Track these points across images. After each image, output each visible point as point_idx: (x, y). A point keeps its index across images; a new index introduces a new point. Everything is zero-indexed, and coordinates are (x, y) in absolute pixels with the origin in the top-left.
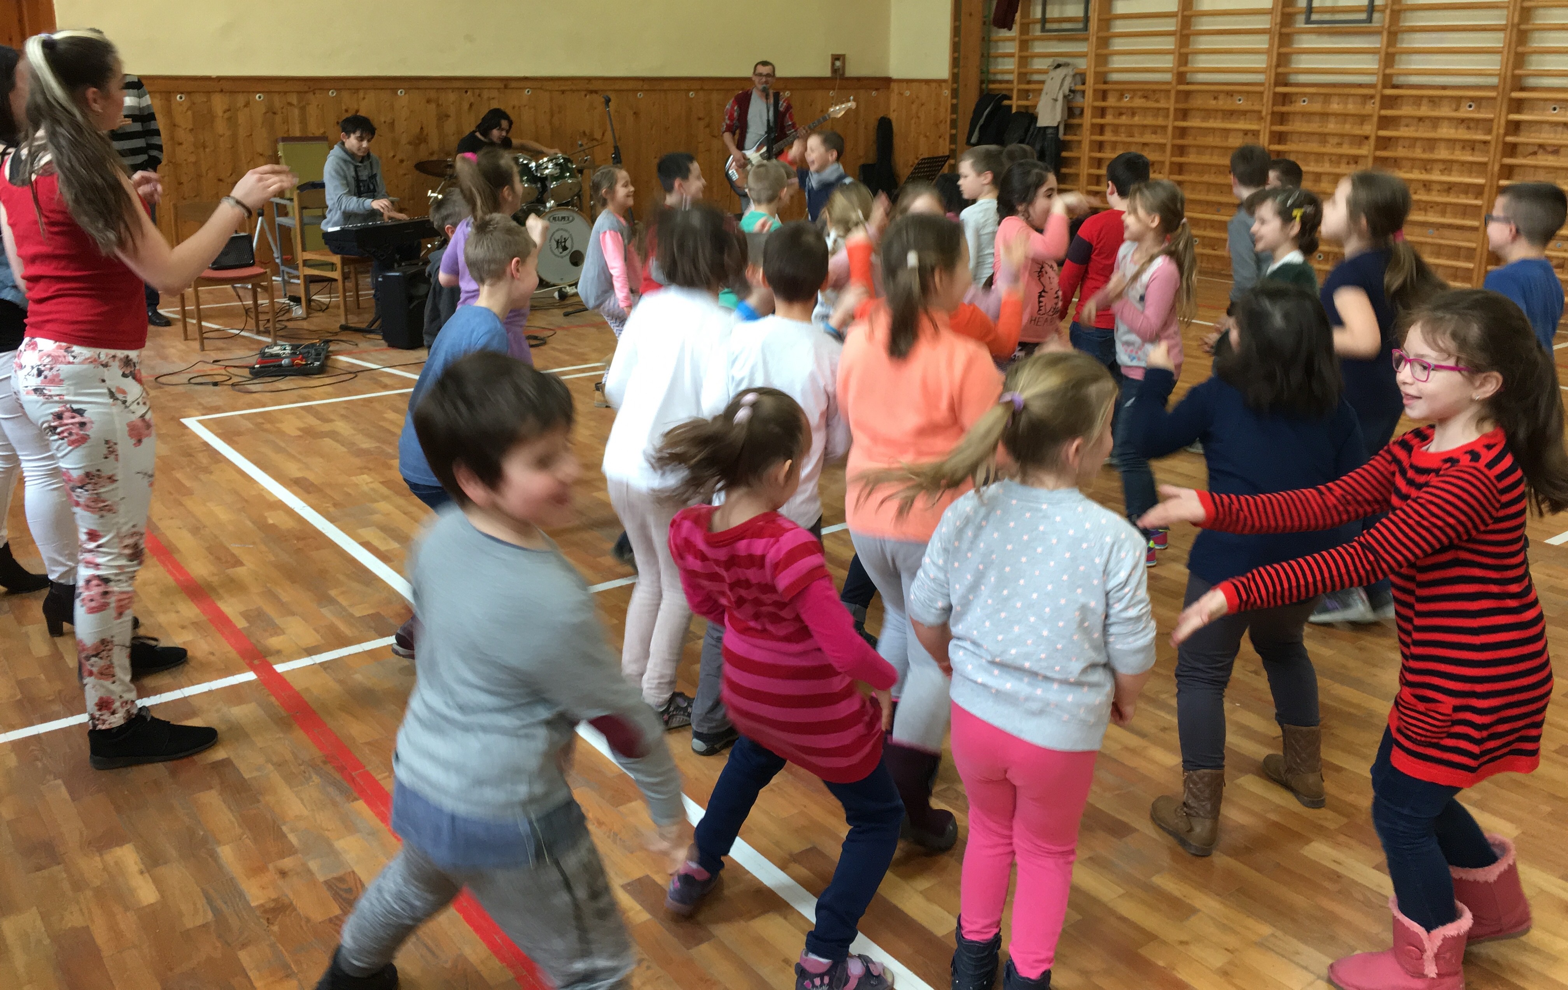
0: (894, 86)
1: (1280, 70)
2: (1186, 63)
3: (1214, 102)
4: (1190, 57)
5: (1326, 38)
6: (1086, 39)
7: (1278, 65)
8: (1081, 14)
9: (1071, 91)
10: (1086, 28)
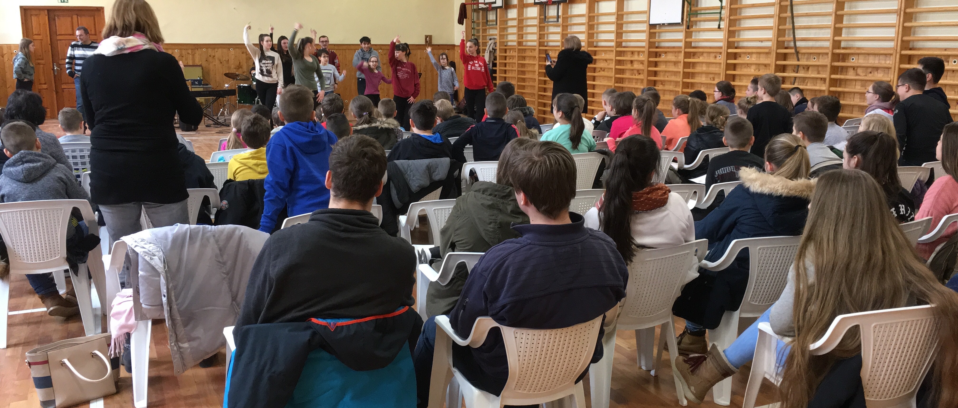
0: (456, 48)
1: (541, 40)
2: (522, 38)
3: (531, 53)
4: (524, 36)
5: (555, 28)
6: (496, 29)
7: (540, 38)
8: (495, 19)
9: (493, 49)
10: (497, 24)
